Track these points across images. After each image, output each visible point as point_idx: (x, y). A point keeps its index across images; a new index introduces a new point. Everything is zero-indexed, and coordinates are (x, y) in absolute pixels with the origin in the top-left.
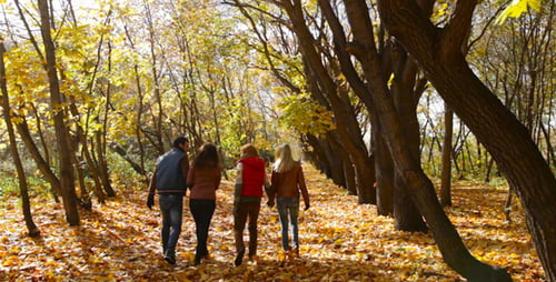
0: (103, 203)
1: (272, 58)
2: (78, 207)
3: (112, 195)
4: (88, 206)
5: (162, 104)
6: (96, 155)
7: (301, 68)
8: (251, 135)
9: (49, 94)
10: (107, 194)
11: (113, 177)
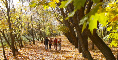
0: (21, 49)
1: (56, 15)
2: (15, 51)
3: (22, 46)
4: (17, 51)
5: (33, 26)
6: (19, 37)
7: (62, 18)
8: (52, 30)
9: (9, 27)
10: (21, 46)
11: (23, 42)
